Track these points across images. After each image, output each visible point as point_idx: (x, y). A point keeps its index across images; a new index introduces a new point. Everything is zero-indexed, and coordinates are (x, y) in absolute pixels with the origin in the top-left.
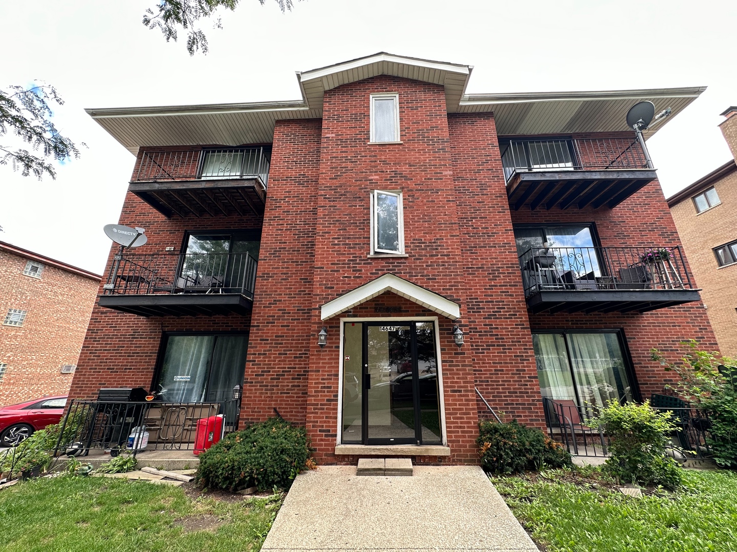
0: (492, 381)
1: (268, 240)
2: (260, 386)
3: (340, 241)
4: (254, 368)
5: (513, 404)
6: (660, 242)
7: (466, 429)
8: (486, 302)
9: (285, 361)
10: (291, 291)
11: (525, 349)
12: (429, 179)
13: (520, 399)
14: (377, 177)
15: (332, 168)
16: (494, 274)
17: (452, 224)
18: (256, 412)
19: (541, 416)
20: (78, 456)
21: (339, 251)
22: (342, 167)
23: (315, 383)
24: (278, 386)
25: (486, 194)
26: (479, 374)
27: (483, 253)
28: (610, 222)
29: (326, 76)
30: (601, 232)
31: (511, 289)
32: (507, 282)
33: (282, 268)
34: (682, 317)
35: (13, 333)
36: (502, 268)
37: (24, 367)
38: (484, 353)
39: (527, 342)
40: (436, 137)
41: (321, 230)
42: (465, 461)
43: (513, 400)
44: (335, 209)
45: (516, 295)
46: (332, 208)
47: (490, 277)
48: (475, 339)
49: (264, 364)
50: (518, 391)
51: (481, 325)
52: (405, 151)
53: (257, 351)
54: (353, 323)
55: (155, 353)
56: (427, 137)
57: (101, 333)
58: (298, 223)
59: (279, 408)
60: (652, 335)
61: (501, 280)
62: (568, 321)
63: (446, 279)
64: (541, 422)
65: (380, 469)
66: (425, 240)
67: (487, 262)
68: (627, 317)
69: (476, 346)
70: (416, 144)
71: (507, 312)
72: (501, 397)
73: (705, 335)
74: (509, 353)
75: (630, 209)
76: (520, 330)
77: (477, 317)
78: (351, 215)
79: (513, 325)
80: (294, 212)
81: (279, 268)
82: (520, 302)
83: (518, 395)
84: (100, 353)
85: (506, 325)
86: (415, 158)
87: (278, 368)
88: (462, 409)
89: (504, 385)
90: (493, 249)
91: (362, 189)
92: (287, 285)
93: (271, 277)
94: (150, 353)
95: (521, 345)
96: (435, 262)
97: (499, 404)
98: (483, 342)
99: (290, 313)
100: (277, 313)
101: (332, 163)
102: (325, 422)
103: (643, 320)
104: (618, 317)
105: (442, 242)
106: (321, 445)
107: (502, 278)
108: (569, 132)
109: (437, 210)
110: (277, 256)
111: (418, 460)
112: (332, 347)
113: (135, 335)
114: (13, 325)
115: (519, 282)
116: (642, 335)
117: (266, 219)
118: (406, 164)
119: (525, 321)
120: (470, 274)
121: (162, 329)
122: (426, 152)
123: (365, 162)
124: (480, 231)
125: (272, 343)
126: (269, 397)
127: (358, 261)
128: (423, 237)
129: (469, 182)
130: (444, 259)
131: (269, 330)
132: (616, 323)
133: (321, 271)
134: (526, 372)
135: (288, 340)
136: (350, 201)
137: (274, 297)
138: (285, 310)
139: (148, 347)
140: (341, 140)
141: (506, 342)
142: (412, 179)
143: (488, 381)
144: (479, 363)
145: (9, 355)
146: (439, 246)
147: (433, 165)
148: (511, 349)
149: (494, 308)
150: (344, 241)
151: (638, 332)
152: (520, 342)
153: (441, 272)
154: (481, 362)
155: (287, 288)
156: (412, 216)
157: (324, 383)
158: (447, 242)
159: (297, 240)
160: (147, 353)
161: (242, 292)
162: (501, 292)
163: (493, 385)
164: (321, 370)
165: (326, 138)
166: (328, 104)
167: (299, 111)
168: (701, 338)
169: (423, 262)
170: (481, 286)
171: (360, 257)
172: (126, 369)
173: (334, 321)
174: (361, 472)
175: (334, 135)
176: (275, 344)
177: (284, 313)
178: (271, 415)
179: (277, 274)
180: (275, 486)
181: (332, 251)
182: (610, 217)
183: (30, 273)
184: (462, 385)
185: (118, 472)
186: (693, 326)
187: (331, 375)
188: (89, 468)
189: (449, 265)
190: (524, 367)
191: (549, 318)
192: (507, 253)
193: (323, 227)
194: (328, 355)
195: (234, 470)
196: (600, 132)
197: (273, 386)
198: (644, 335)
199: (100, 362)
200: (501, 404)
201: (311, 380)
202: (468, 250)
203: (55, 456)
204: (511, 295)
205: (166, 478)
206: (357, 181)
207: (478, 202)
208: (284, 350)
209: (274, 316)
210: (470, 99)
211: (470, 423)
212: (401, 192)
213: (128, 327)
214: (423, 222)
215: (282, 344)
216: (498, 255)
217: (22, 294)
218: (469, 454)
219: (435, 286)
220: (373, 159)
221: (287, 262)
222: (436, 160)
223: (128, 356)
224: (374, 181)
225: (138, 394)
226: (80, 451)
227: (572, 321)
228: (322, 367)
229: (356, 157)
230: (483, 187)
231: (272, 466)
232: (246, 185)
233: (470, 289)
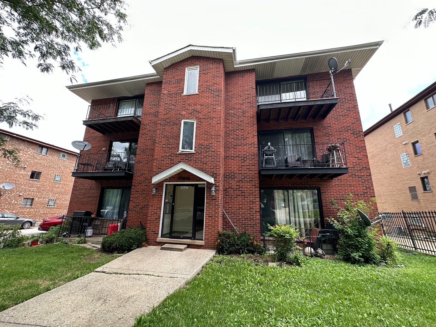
0: (236, 213)
1: (141, 145)
2: (135, 212)
3: (166, 146)
4: (133, 204)
5: (245, 224)
6: (351, 138)
7: (213, 234)
8: (238, 174)
9: (145, 201)
10: (149, 169)
11: (255, 198)
12: (209, 112)
13: (249, 222)
14: (185, 113)
15: (165, 109)
16: (244, 159)
17: (218, 135)
18: (133, 223)
19: (259, 231)
20: (67, 237)
21: (165, 151)
22: (169, 109)
23: (151, 211)
24: (142, 212)
25: (245, 117)
26: (231, 209)
27: (240, 148)
28: (322, 127)
29: (163, 61)
30: (316, 133)
31: (252, 167)
32: (250, 164)
33: (146, 158)
34: (356, 181)
35: (57, 186)
36: (249, 156)
37: (63, 201)
38: (234, 199)
39: (257, 194)
40: (215, 89)
41: (158, 141)
42: (211, 248)
43: (245, 222)
44: (165, 130)
45: (254, 170)
46: (163, 130)
47: (242, 161)
48: (231, 192)
49: (137, 202)
50: (249, 218)
51: (235, 186)
52: (199, 98)
53: (134, 196)
54: (170, 185)
55: (99, 196)
56: (211, 89)
57: (78, 187)
58: (154, 136)
59: (142, 222)
60: (337, 191)
61: (247, 163)
62: (290, 183)
63: (212, 163)
64: (258, 233)
65: (170, 248)
66: (204, 144)
67: (241, 153)
68: (323, 181)
69: (231, 196)
70: (205, 94)
71: (248, 179)
72: (240, 220)
73: (368, 191)
74: (247, 199)
75: (335, 119)
76: (254, 188)
77: (233, 181)
78: (171, 133)
79: (250, 185)
80: (152, 130)
81: (145, 158)
82: (256, 174)
83: (249, 220)
84: (78, 196)
85: (247, 185)
86: (204, 101)
87: (143, 204)
88: (212, 225)
89: (242, 215)
90: (245, 146)
91: (178, 119)
92: (148, 166)
93: (141, 162)
94: (97, 196)
95: (253, 196)
96: (207, 155)
97: (239, 224)
98: (235, 194)
99: (148, 179)
100: (143, 179)
101: (165, 106)
102: (154, 228)
103: (332, 183)
104: (318, 181)
105: (212, 145)
106: (152, 237)
107: (248, 161)
108: (305, 74)
109: (212, 128)
110: (144, 153)
111: (189, 246)
112: (159, 195)
113: (91, 188)
114: (57, 182)
115: (257, 164)
116: (331, 191)
117: (140, 135)
118: (199, 105)
119: (257, 184)
120: (232, 160)
121: (101, 186)
122: (209, 98)
123: (180, 105)
124: (240, 137)
125: (140, 193)
126: (138, 217)
127: (173, 156)
128: (204, 143)
129: (237, 110)
130: (212, 153)
131: (139, 187)
132: (316, 184)
133: (156, 160)
134: (254, 209)
135: (147, 192)
136: (171, 125)
137: (142, 172)
138: (146, 178)
139: (96, 194)
140: (170, 94)
141: (246, 194)
142: (201, 113)
143: (235, 213)
144: (231, 204)
145: (56, 195)
146: (211, 147)
147: (212, 105)
148: (248, 197)
149: (242, 177)
150: (167, 146)
151: (328, 189)
152: (253, 194)
153: (210, 160)
154: (232, 203)
155: (148, 168)
156: (199, 132)
157: (155, 211)
158: (214, 145)
159: (153, 144)
160: (95, 196)
161: (127, 170)
162: (246, 169)
163: (237, 215)
164: (154, 205)
165: (163, 93)
166: (165, 75)
167: (156, 78)
168: (366, 193)
169: (202, 156)
170: (237, 166)
171: (174, 153)
172: (87, 203)
173: (161, 184)
174: (162, 249)
175: (167, 92)
176: (142, 193)
177: (146, 179)
178: (139, 225)
179: (144, 161)
180: (126, 251)
181: (162, 151)
182: (323, 124)
183: (62, 158)
184: (213, 214)
185: (78, 243)
186: (362, 186)
187: (157, 208)
188: (68, 241)
189: (214, 157)
190: (253, 206)
191: (279, 182)
192: (252, 148)
193: (159, 139)
194: (157, 199)
195: (111, 244)
196: (324, 72)
197: (140, 212)
198: (332, 191)
199: (78, 200)
200: (240, 224)
201: (149, 210)
202: (233, 147)
203: (58, 236)
204: (251, 170)
205: (94, 247)
206: (176, 115)
207: (240, 121)
208: (145, 196)
209: (142, 181)
210: (240, 63)
211: (215, 231)
212: (195, 120)
213: (88, 185)
214: (204, 135)
215: (144, 193)
216: (248, 150)
217: (60, 168)
218: (213, 245)
219: (206, 167)
220: (184, 103)
221: (148, 155)
222: (214, 102)
223: (88, 198)
224: (183, 115)
225: (88, 214)
226: (67, 235)
227: (291, 183)
228: (154, 204)
229: (176, 103)
230: (244, 112)
231: (125, 243)
232: (129, 119)
233: (231, 167)
